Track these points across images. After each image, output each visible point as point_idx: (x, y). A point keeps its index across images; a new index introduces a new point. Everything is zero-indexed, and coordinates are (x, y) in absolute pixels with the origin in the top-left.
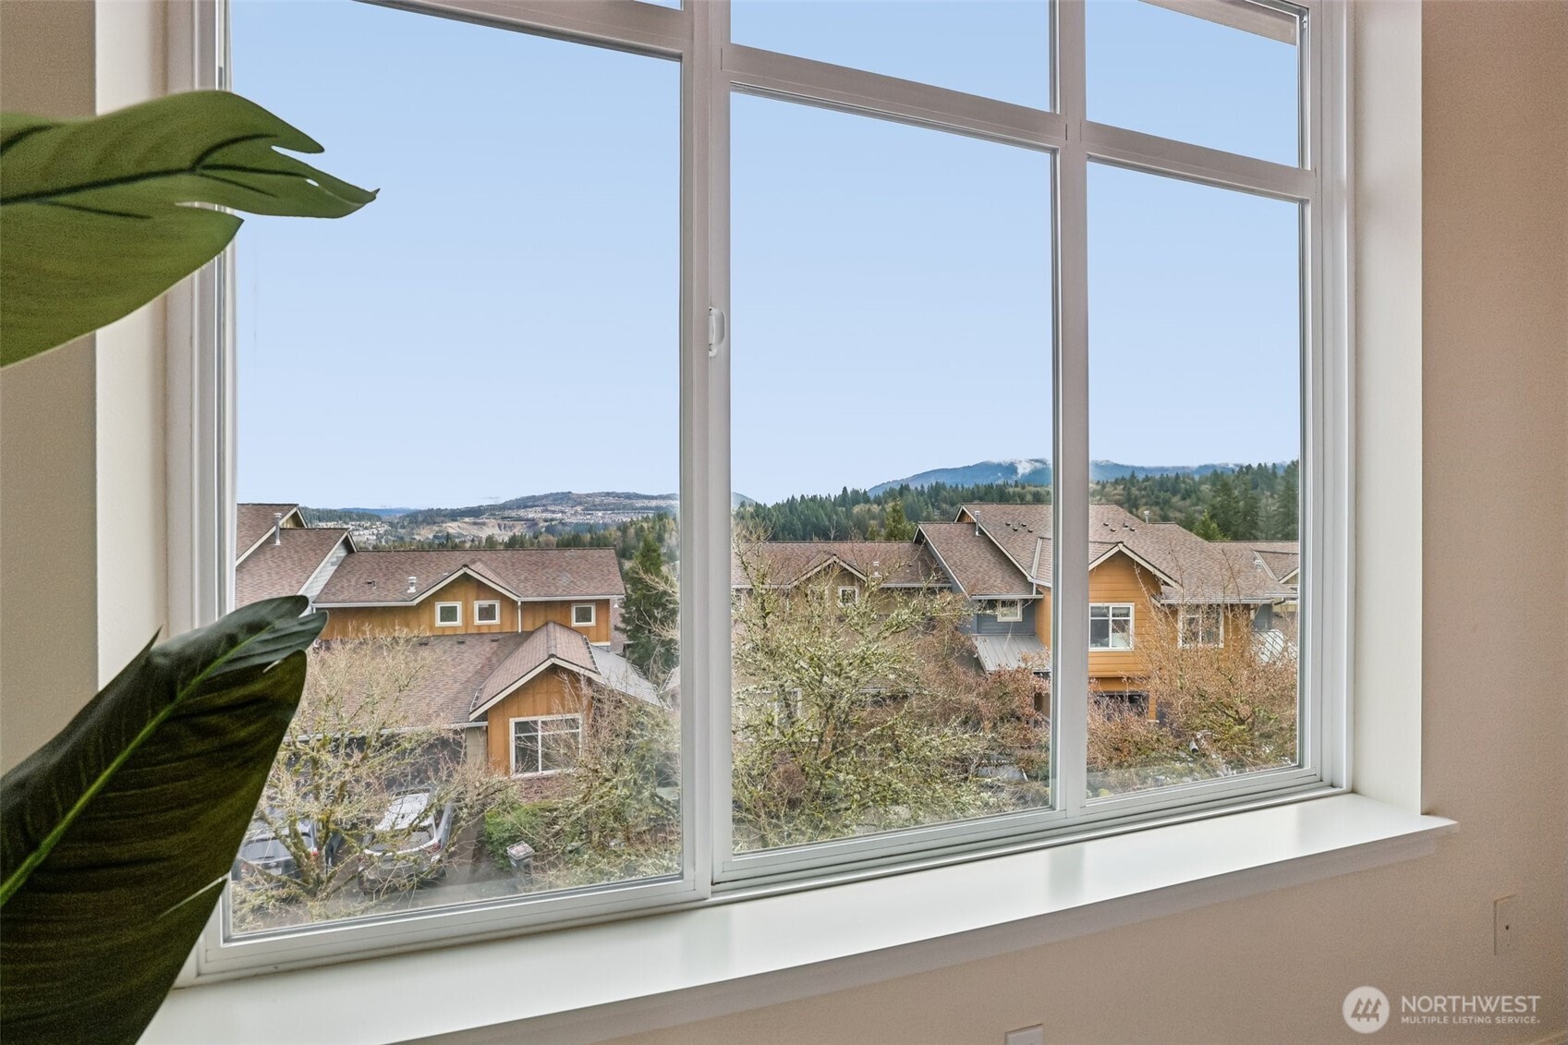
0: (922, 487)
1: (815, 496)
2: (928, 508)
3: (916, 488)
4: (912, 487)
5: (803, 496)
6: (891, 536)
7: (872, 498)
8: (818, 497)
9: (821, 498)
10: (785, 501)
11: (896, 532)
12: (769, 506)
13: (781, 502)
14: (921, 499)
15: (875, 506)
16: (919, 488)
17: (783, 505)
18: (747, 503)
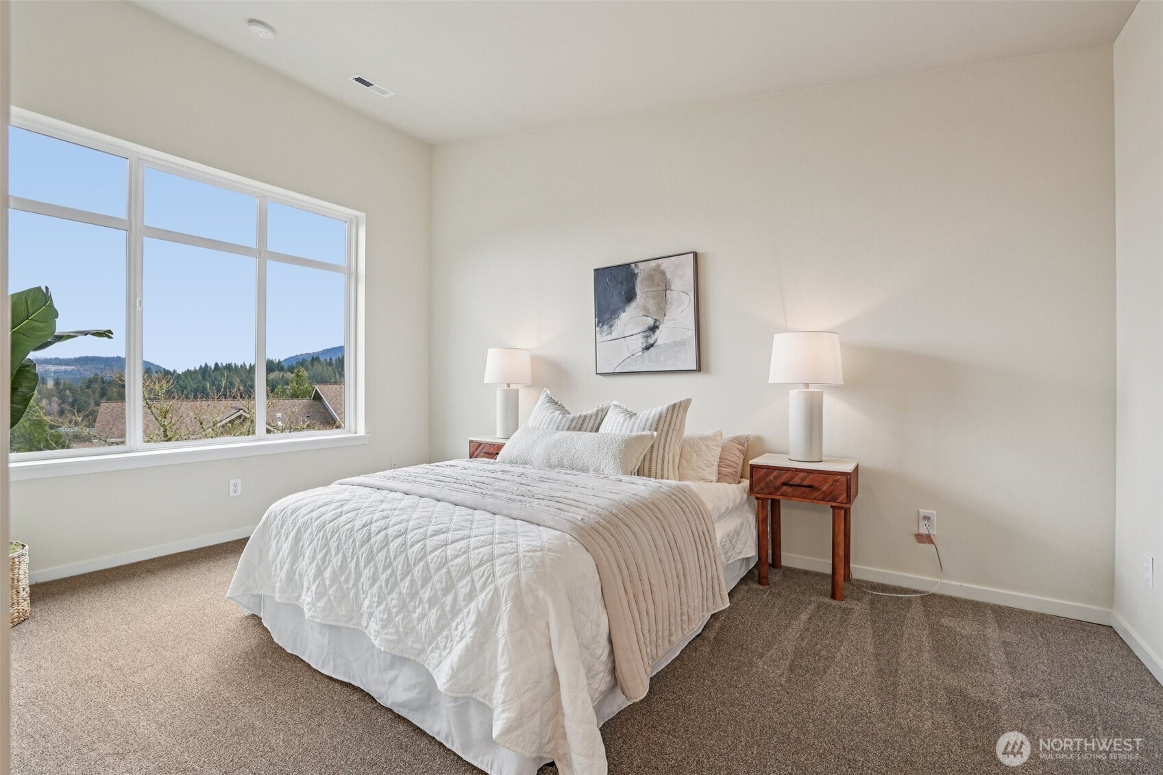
0: (331, 359)
1: (230, 365)
2: (335, 375)
3: (326, 360)
4: (322, 359)
5: (216, 365)
6: (295, 396)
7: (286, 368)
8: (233, 365)
9: (236, 366)
10: (198, 368)
11: (299, 392)
12: (180, 372)
13: (192, 369)
14: (330, 368)
15: (289, 374)
16: (328, 360)
17: (195, 372)
18: (153, 370)
